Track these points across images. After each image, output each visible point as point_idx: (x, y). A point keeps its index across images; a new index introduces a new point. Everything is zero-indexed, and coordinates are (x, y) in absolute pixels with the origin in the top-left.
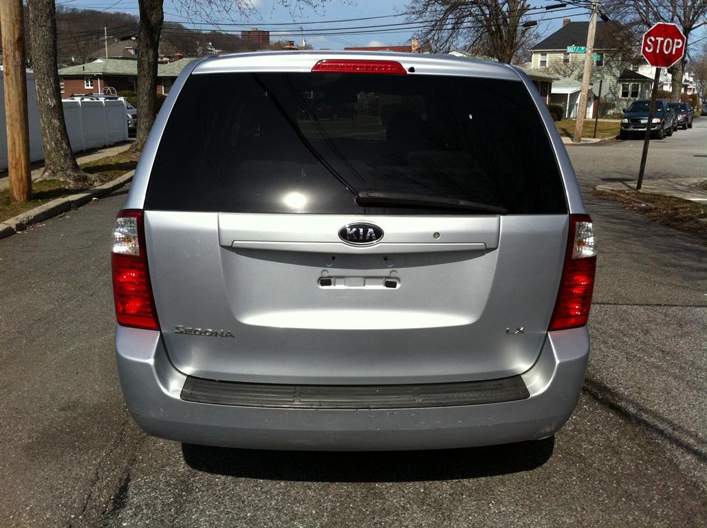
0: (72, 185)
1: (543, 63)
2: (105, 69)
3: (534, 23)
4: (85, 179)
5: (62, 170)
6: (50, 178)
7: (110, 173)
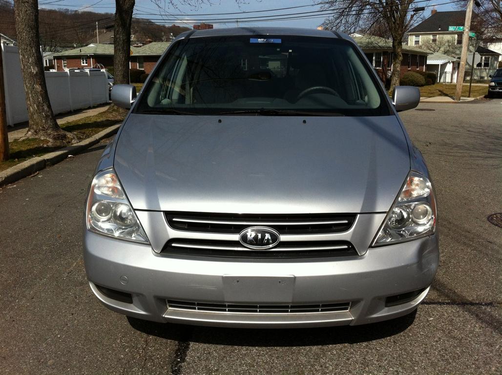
0: (51, 143)
1: (417, 42)
2: (96, 51)
3: (423, 9)
4: (65, 137)
5: (44, 129)
6: (33, 137)
7: (87, 131)
